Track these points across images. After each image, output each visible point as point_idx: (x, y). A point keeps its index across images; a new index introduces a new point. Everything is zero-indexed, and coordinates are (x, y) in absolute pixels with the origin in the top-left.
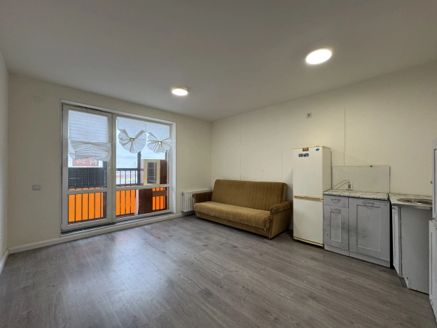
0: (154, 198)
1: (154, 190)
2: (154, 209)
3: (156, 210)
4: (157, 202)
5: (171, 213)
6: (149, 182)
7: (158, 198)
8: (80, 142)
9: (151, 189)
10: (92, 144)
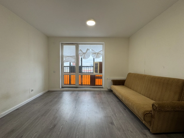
0: (96, 79)
1: (96, 76)
2: (96, 84)
3: (97, 85)
4: (97, 82)
5: (103, 88)
6: (95, 72)
7: (98, 79)
8: (66, 56)
9: (95, 75)
10: (70, 56)
